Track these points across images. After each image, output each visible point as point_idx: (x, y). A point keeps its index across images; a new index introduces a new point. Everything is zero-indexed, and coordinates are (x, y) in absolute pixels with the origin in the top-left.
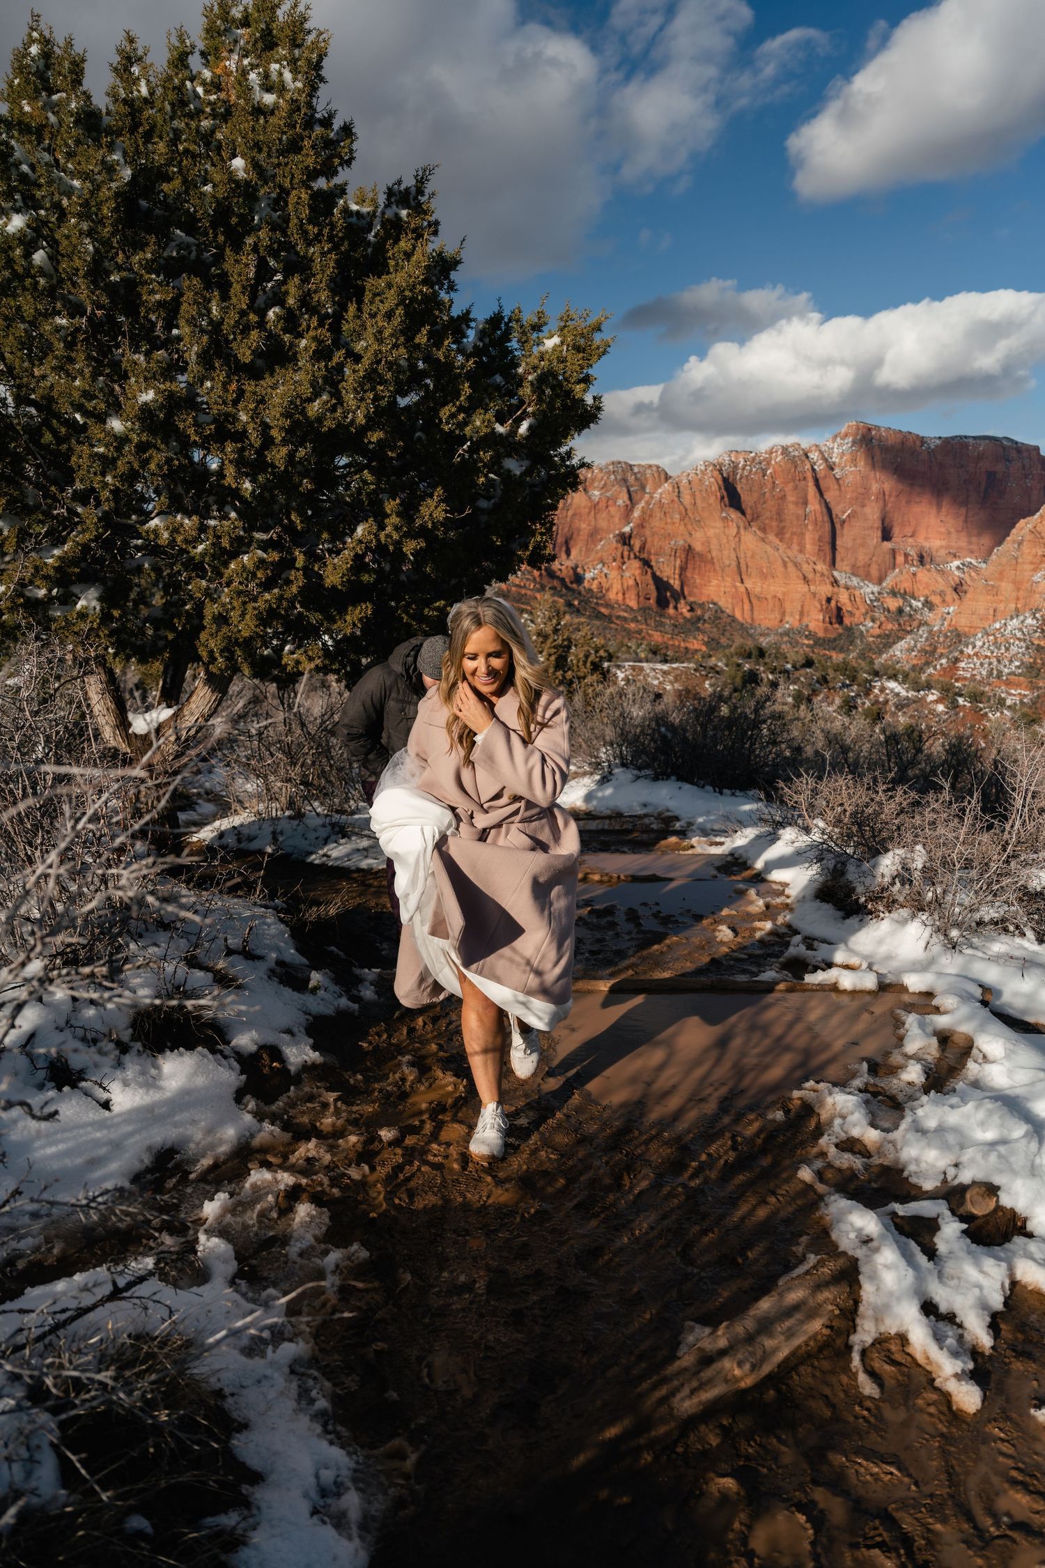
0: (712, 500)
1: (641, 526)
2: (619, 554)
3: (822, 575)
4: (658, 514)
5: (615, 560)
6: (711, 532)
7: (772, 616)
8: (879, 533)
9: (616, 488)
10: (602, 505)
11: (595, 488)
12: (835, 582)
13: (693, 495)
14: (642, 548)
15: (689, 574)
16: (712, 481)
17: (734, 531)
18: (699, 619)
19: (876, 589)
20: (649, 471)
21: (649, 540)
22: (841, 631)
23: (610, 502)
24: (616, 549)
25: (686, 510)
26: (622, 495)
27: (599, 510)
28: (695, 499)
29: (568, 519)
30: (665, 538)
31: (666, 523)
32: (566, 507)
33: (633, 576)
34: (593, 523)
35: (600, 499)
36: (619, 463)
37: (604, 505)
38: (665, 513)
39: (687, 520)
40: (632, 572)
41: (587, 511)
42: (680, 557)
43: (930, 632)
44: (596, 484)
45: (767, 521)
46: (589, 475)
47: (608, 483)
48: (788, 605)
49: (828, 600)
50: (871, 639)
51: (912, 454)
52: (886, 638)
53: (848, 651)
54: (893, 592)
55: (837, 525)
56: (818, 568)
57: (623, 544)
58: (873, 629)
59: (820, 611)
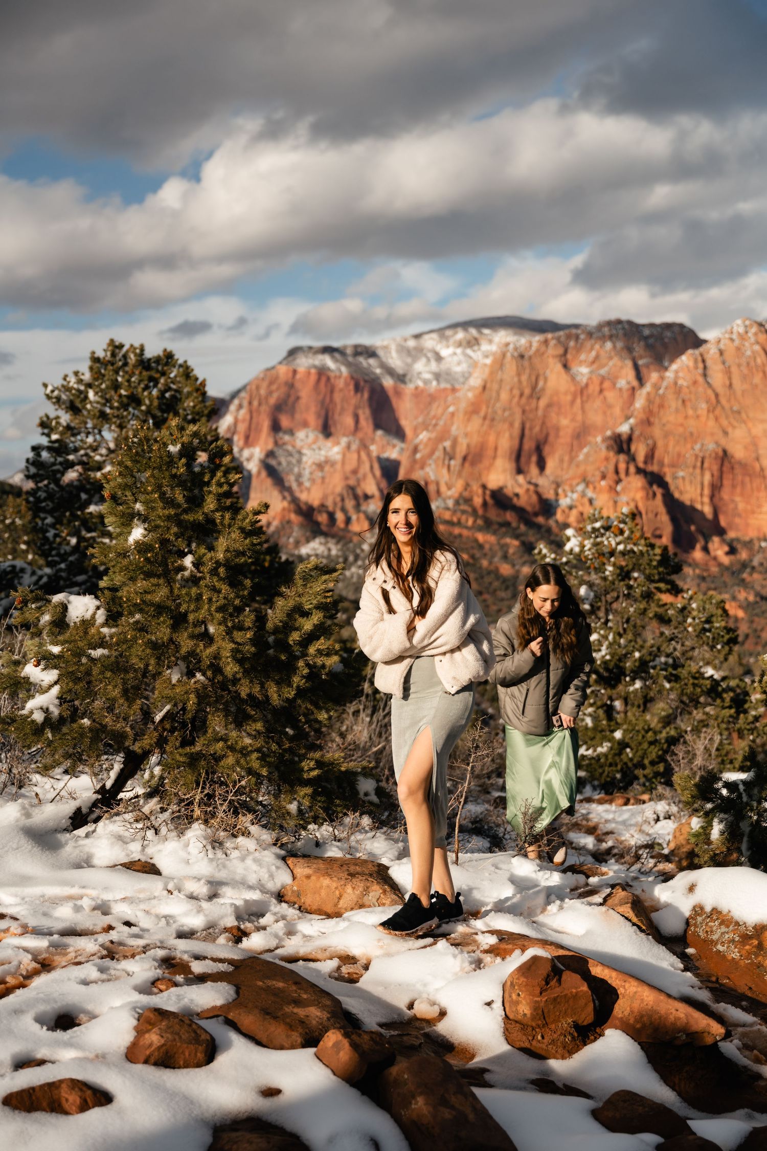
1: (647, 422)
2: (611, 468)
4: (673, 403)
5: (604, 477)
6: (758, 430)
9: (616, 361)
10: (594, 388)
11: (581, 363)
13: (728, 372)
14: (650, 456)
15: (725, 494)
18: (744, 565)
20: (668, 334)
21: (660, 444)
23: (607, 384)
24: (607, 459)
25: (717, 395)
26: (624, 372)
27: (589, 397)
28: (730, 379)
29: (540, 413)
30: (685, 439)
31: (686, 417)
32: (535, 393)
33: (634, 500)
34: (579, 417)
35: (590, 379)
36: (619, 322)
37: (597, 389)
38: (684, 401)
39: (718, 411)
40: (632, 495)
41: (569, 398)
42: (710, 469)
44: (582, 356)
46: (572, 343)
47: (602, 354)
57: (617, 452)
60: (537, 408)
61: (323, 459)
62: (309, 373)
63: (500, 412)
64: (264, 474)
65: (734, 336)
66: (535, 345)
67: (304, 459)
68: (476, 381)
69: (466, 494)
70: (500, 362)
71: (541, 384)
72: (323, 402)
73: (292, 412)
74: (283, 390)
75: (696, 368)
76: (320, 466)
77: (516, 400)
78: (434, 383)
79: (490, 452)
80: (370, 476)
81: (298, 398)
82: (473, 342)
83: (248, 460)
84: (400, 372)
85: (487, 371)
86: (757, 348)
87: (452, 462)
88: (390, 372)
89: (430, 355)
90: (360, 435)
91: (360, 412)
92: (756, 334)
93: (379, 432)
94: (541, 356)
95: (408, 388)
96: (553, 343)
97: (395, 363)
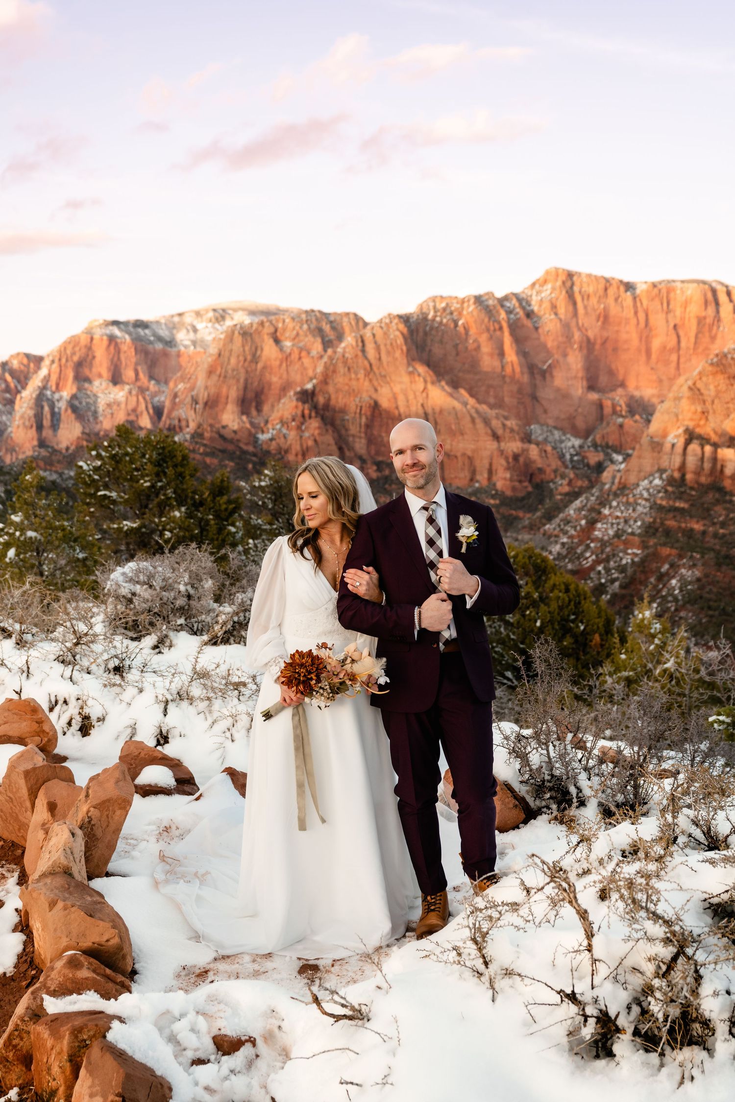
0: (398, 354)
1: (325, 380)
2: (299, 413)
3: (512, 430)
4: (342, 369)
5: (294, 420)
6: (397, 388)
7: (462, 475)
8: (585, 383)
9: (310, 338)
10: (295, 356)
11: (286, 338)
12: (527, 438)
13: (378, 348)
14: (326, 406)
16: (397, 333)
17: (420, 386)
19: (577, 442)
20: (345, 320)
21: (333, 397)
22: (530, 489)
23: (304, 354)
24: (296, 407)
25: (371, 365)
26: (315, 345)
27: (291, 362)
28: (379, 354)
29: (258, 372)
30: (350, 394)
31: (350, 379)
32: (255, 359)
33: (313, 435)
34: (285, 376)
35: (292, 350)
36: (313, 311)
37: (297, 356)
38: (349, 369)
39: (371, 376)
40: (312, 432)
41: (278, 363)
42: (365, 414)
43: (601, 490)
44: (287, 334)
45: (461, 374)
46: (280, 325)
47: (301, 332)
48: (477, 463)
49: (516, 457)
50: (559, 497)
51: (616, 300)
52: (575, 495)
53: (536, 510)
54: (595, 445)
55: (538, 377)
56: (508, 423)
57: (304, 402)
58: (562, 486)
59: (508, 469)
60: (256, 370)
61: (112, 400)
62: (102, 340)
63: (230, 372)
64: (69, 411)
65: (383, 325)
66: (255, 326)
67: (99, 400)
68: (213, 350)
69: (200, 431)
70: (230, 336)
71: (259, 353)
72: (112, 361)
73: (91, 366)
74: (84, 351)
75: (357, 346)
76: (109, 405)
77: (241, 363)
78: (192, 348)
79: (223, 400)
80: (145, 413)
81: (94, 357)
82: (220, 319)
83: (58, 401)
84: (168, 339)
85: (222, 343)
87: (198, 406)
88: (160, 339)
89: (189, 328)
90: (139, 384)
91: (139, 368)
92: (397, 324)
93: (153, 382)
94: (259, 333)
95: (173, 351)
96: (267, 324)
97: (164, 333)
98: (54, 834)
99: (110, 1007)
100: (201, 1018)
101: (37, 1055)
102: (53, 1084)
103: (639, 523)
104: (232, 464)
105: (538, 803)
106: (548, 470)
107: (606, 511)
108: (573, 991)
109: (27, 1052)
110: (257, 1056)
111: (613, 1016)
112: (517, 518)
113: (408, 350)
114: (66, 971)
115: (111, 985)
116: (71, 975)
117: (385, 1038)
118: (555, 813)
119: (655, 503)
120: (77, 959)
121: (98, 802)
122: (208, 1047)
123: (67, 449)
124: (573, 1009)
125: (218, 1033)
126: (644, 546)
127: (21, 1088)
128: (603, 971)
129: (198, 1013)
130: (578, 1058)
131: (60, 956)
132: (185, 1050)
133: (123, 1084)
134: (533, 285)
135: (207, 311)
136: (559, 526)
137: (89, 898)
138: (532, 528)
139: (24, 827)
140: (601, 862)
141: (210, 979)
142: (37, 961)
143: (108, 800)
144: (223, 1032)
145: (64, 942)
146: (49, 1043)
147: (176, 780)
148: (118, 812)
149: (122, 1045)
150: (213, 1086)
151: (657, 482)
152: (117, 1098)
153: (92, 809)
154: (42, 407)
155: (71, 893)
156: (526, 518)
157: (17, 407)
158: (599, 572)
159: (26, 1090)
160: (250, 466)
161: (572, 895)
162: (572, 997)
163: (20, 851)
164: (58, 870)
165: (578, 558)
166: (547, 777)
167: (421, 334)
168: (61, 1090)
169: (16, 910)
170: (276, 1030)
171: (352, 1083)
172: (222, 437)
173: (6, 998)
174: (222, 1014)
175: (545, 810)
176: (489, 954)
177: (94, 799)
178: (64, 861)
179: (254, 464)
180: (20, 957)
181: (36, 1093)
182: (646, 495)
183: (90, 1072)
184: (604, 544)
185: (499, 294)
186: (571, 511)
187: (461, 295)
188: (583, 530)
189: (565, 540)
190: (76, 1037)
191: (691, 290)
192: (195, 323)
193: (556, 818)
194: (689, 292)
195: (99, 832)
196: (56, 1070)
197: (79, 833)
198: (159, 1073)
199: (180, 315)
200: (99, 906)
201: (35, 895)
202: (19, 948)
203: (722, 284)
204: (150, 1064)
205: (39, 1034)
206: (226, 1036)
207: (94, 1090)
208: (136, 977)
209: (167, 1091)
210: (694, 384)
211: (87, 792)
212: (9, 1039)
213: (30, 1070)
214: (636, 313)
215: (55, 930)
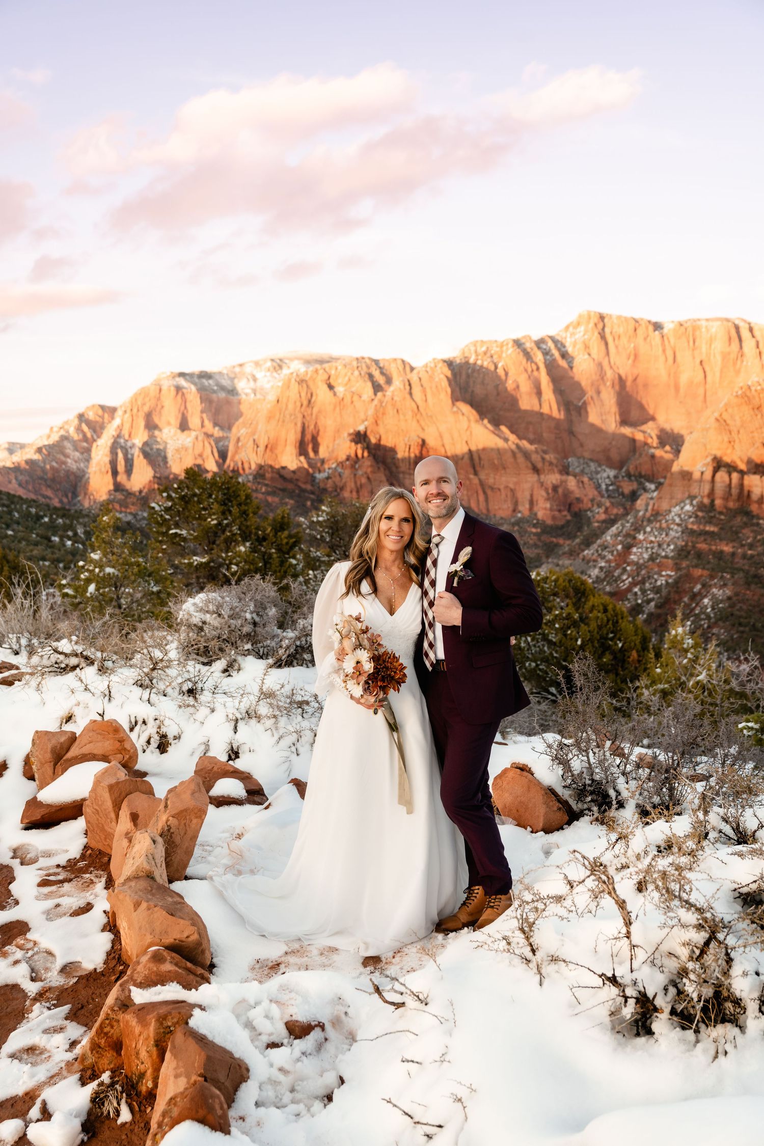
0: (443, 395)
1: (376, 423)
2: (353, 453)
3: (551, 464)
4: (391, 411)
5: (348, 460)
6: (443, 427)
7: (505, 506)
8: (618, 418)
9: (361, 383)
10: (348, 400)
11: (339, 384)
12: (565, 471)
13: (424, 391)
14: (378, 445)
17: (465, 424)
19: (612, 473)
20: (394, 365)
21: (383, 438)
22: (569, 518)
23: (355, 398)
24: (350, 448)
25: (418, 406)
26: (366, 390)
27: (344, 406)
28: (426, 396)
29: (314, 417)
30: (399, 433)
31: (399, 420)
32: (311, 404)
33: (366, 473)
34: (338, 419)
35: (345, 394)
36: (363, 358)
37: (350, 401)
38: (398, 411)
39: (418, 416)
40: (364, 470)
41: (332, 407)
42: (414, 453)
43: (636, 517)
44: (340, 381)
45: (501, 413)
46: (333, 372)
47: (353, 378)
48: (519, 495)
49: (555, 488)
50: (596, 524)
51: (645, 339)
52: (611, 522)
53: (575, 537)
54: (629, 475)
55: (573, 413)
56: (547, 457)
57: (356, 443)
58: (599, 514)
59: (548, 499)
60: (312, 414)
61: (180, 446)
62: (169, 390)
63: (288, 417)
64: (141, 457)
65: (428, 369)
66: (310, 374)
67: (168, 446)
68: (272, 397)
69: (261, 472)
70: (287, 385)
71: (314, 398)
72: (179, 410)
73: (160, 415)
74: (153, 401)
75: (405, 389)
76: (177, 450)
77: (298, 408)
78: (253, 395)
79: (282, 443)
80: (211, 456)
81: (163, 407)
82: (277, 368)
83: (131, 447)
84: (230, 388)
85: (279, 390)
86: (442, 376)
87: (259, 449)
88: (223, 388)
89: (249, 377)
90: (204, 430)
91: (205, 416)
92: (441, 368)
93: (217, 428)
94: (314, 380)
95: (234, 399)
96: (321, 372)
97: (225, 382)
98: (137, 842)
99: (191, 996)
100: (274, 1006)
101: (126, 1042)
102: (142, 1068)
103: (672, 547)
104: (292, 502)
105: (580, 805)
106: (585, 500)
107: (641, 537)
108: (614, 975)
109: (117, 1039)
110: (326, 1039)
111: (651, 996)
112: (557, 545)
113: (453, 392)
114: (151, 965)
115: (192, 977)
116: (155, 969)
117: (442, 1020)
118: (596, 815)
119: (687, 528)
120: (161, 954)
121: (176, 812)
122: (281, 1032)
123: (141, 492)
124: (614, 991)
125: (290, 1019)
126: (677, 568)
127: (113, 1071)
128: (641, 955)
129: (271, 1001)
130: (620, 1036)
131: (145, 952)
132: (260, 1034)
133: (205, 1065)
134: (567, 327)
135: (265, 361)
136: (597, 551)
137: (170, 899)
138: (572, 553)
139: (109, 836)
140: (638, 857)
141: (282, 971)
142: (124, 957)
143: (186, 810)
144: (294, 1018)
145: (149, 939)
146: (137, 1030)
147: (247, 791)
148: (195, 821)
149: (203, 1031)
150: (287, 1067)
151: (688, 508)
152: (200, 1079)
153: (171, 818)
154: (117, 454)
155: (153, 895)
156: (566, 545)
157: (93, 454)
158: (636, 594)
159: (117, 1073)
160: (309, 503)
161: (610, 887)
162: (613, 980)
163: (106, 859)
164: (141, 874)
165: (616, 581)
166: (588, 782)
167: (464, 376)
168: (149, 1072)
169: (105, 912)
170: (343, 1016)
171: (413, 1061)
172: (282, 477)
173: (97, 992)
174: (293, 1002)
175: (586, 812)
176: (536, 942)
177: (172, 810)
178: (146, 866)
179: (313, 501)
180: (108, 954)
181: (126, 1076)
182: (677, 520)
183: (175, 1056)
184: (639, 567)
185: (536, 337)
186: (608, 537)
187: (501, 339)
188: (619, 554)
189: (603, 564)
190: (162, 1024)
191: (715, 327)
192: (255, 373)
193: (597, 820)
194: (713, 330)
195: (177, 840)
196: (143, 1054)
197: (160, 840)
198: (237, 1055)
199: (241, 365)
200: (179, 906)
201: (121, 897)
202: (108, 946)
203: (745, 321)
204: (229, 1047)
205: (127, 1022)
206: (297, 1021)
207: (179, 1071)
208: (214, 970)
209: (245, 1072)
210: (721, 415)
211: (166, 803)
212: (101, 1027)
213: (120, 1055)
214: (664, 351)
215: (140, 928)
